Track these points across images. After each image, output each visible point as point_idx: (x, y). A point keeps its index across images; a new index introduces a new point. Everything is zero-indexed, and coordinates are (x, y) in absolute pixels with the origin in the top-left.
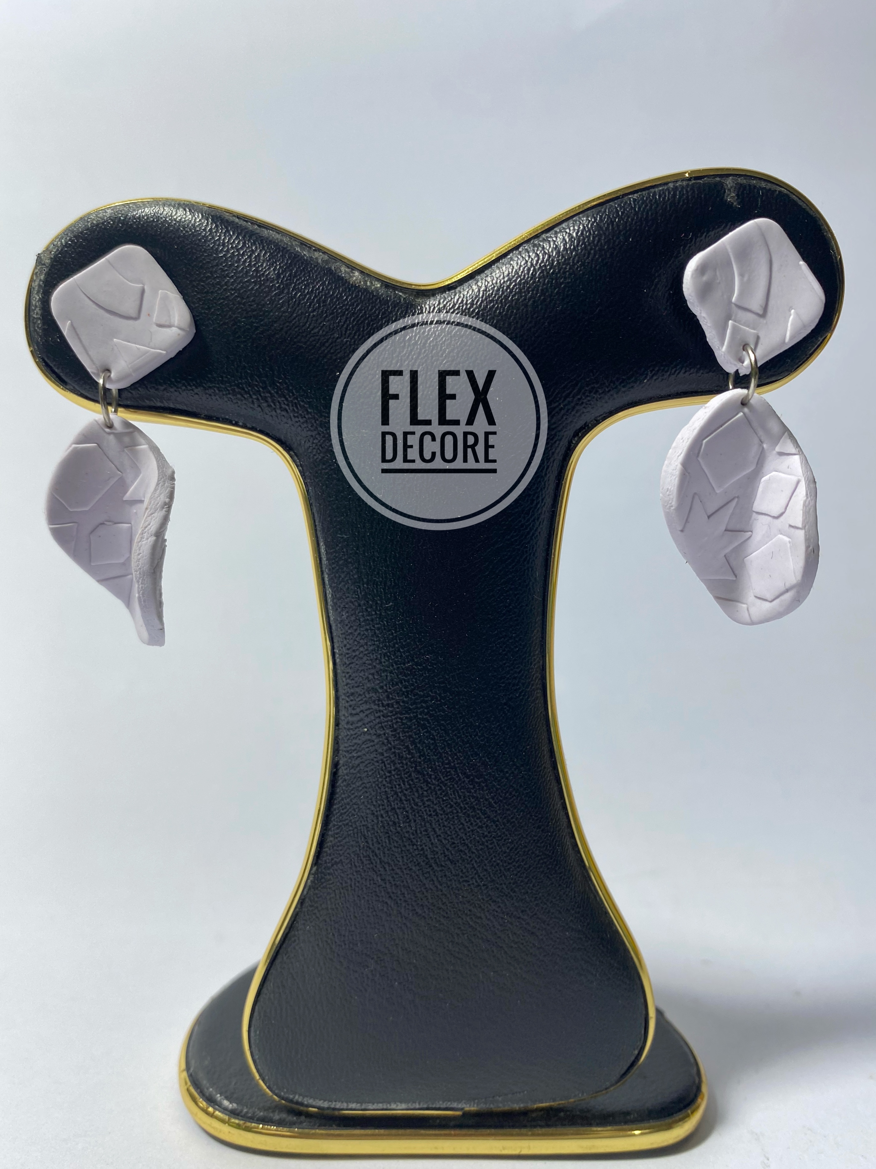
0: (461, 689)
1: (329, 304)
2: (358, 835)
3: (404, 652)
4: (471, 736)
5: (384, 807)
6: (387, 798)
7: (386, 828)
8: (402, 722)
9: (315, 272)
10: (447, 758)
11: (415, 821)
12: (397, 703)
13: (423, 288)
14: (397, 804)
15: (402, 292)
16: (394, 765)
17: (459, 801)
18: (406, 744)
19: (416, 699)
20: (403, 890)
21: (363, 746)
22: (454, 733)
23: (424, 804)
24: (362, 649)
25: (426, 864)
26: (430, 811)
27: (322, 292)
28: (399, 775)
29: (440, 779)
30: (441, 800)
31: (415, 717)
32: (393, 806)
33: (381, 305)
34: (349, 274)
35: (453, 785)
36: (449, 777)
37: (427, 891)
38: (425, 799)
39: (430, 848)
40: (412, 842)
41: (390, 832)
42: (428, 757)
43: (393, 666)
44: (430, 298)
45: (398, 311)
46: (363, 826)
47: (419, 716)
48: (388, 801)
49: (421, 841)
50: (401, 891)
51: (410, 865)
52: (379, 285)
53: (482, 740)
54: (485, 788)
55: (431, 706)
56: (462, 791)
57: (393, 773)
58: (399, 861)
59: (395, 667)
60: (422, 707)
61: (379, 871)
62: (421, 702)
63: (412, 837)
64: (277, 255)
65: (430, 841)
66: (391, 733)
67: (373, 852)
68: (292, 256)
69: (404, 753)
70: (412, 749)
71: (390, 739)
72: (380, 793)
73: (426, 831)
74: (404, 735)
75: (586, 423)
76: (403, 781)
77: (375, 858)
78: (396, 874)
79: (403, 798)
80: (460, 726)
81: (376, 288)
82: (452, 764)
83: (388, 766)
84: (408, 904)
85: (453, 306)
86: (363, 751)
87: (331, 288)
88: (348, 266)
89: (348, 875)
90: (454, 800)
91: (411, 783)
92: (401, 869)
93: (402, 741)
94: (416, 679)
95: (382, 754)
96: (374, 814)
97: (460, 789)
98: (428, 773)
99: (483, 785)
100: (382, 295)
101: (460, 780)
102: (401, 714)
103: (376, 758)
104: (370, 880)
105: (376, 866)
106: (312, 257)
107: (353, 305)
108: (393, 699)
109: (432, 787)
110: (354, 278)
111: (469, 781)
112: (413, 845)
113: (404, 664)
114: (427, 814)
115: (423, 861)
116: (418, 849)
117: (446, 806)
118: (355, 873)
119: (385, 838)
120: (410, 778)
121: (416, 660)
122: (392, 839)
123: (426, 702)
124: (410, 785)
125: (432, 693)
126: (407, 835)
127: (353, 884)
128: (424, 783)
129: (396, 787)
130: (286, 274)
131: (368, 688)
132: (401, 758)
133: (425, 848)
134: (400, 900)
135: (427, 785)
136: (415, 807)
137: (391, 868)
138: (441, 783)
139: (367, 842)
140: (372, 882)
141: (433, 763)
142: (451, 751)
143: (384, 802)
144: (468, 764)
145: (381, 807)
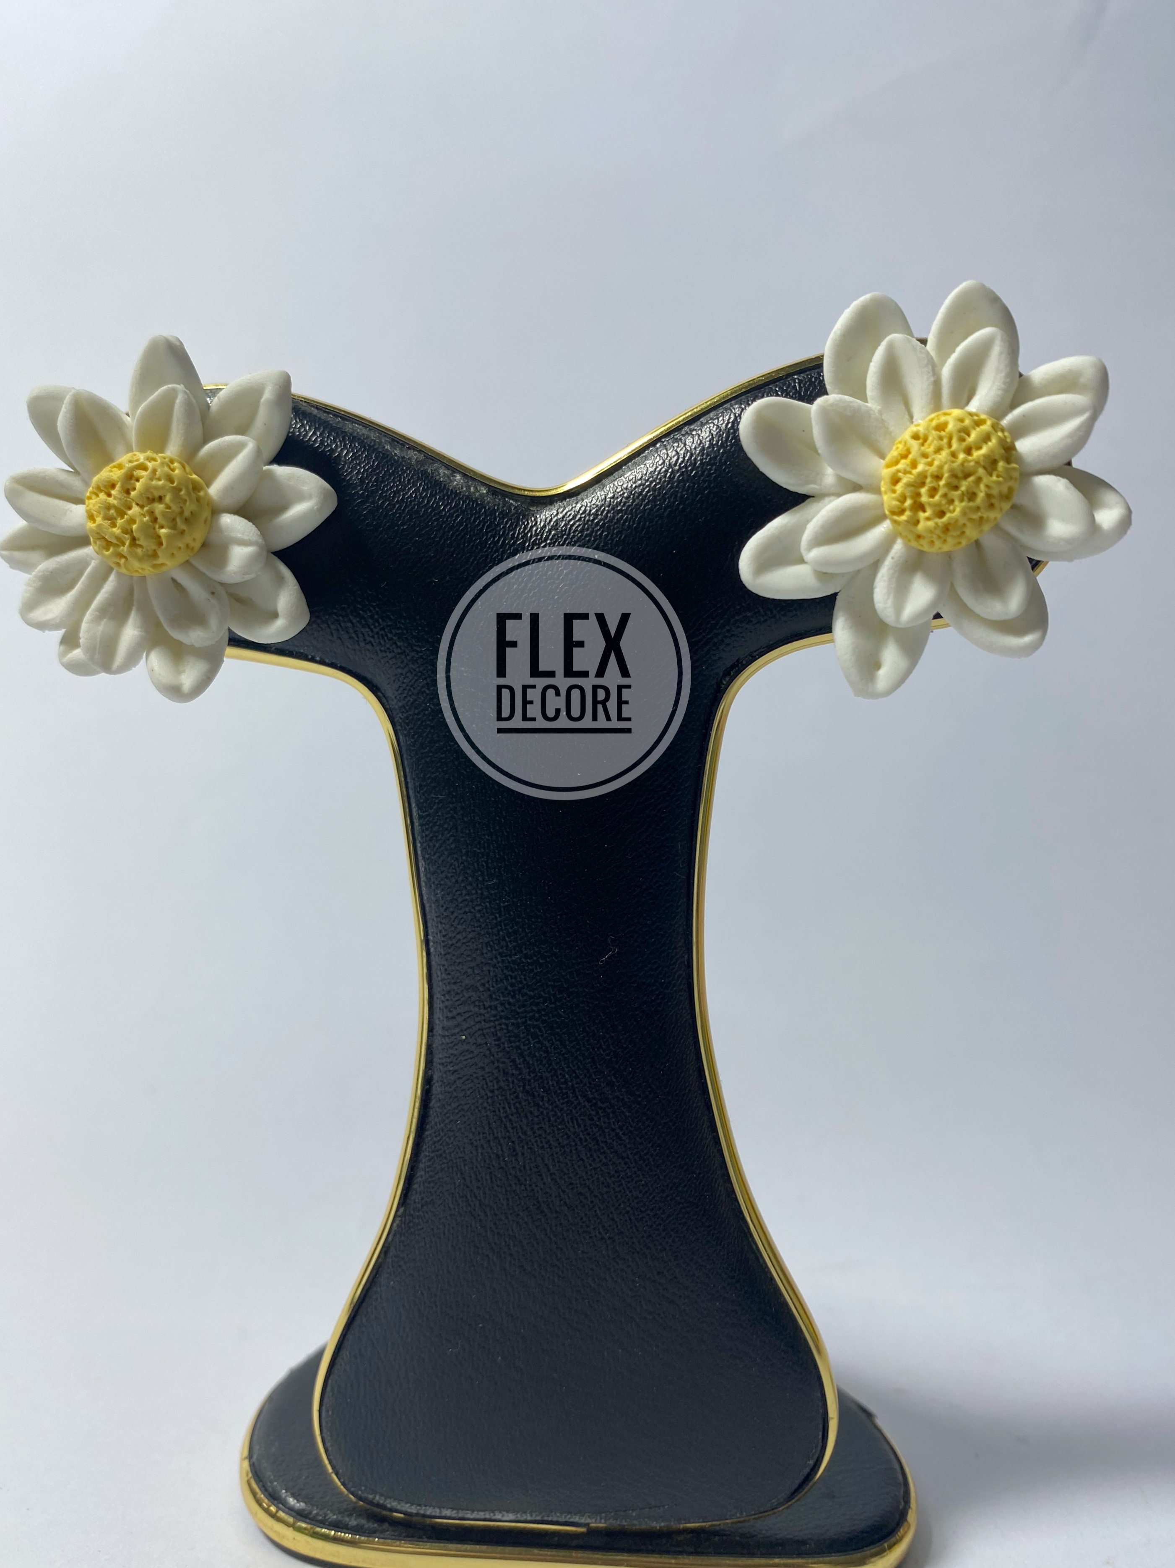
0: (581, 990)
1: (423, 516)
2: (453, 1170)
3: (510, 941)
4: (593, 1049)
5: (485, 1135)
6: (489, 1124)
7: (488, 1161)
8: (507, 1029)
9: (408, 475)
10: (564, 1076)
11: (523, 1154)
12: (502, 1004)
13: (538, 494)
14: (501, 1132)
15: (513, 500)
16: (498, 1082)
17: (577, 1130)
18: (512, 1057)
19: (526, 1001)
20: (507, 1239)
21: (460, 1058)
22: (572, 1045)
23: (534, 1133)
24: (459, 937)
25: (538, 1208)
26: (541, 1142)
27: (414, 500)
28: (504, 1095)
29: (555, 1102)
30: (555, 1129)
31: (523, 1023)
32: (496, 1135)
33: (486, 517)
34: (448, 477)
35: (571, 1111)
36: (566, 1100)
37: (538, 1244)
38: (536, 1127)
39: (541, 1189)
40: (519, 1180)
41: (491, 1167)
42: (539, 1074)
43: (496, 958)
44: (546, 507)
45: (507, 522)
46: (460, 1158)
47: (529, 1022)
48: (490, 1128)
49: (530, 1180)
50: (505, 1242)
51: (516, 1209)
52: (485, 492)
53: (607, 1055)
54: (611, 1115)
55: (544, 1010)
56: (582, 1117)
57: (496, 1092)
58: (503, 1205)
59: (499, 959)
60: (533, 1011)
61: (479, 1215)
62: (531, 1004)
63: (519, 1174)
64: (361, 455)
65: (542, 1179)
66: (493, 1043)
67: (471, 1191)
68: (379, 455)
69: (510, 1068)
70: (520, 1064)
71: (493, 1050)
72: (480, 1118)
73: (537, 1167)
74: (510, 1045)
75: (738, 661)
76: (509, 1103)
77: (474, 1199)
78: (500, 1220)
79: (508, 1124)
80: (579, 1035)
81: (482, 495)
82: (570, 1084)
83: (490, 1084)
84: (514, 1259)
85: (573, 516)
86: (460, 1065)
87: (426, 494)
88: (447, 467)
89: (440, 1219)
90: (572, 1129)
91: (517, 1105)
92: (505, 1213)
93: (508, 1053)
94: (525, 975)
95: (483, 1068)
96: (472, 1144)
97: (580, 1116)
98: (539, 1095)
99: (609, 1111)
100: (489, 503)
101: (579, 1104)
102: (507, 1018)
103: (475, 1073)
104: (467, 1226)
105: (474, 1210)
106: (404, 457)
107: (452, 516)
108: (497, 1000)
109: (545, 1112)
110: (455, 483)
111: (591, 1106)
112: (521, 1185)
113: (511, 957)
114: (538, 1146)
115: (534, 1205)
116: (526, 1189)
117: (562, 1137)
118: (448, 1218)
119: (486, 1174)
120: (516, 1100)
121: (525, 952)
122: (495, 1176)
123: (537, 1004)
124: (516, 1108)
125: (545, 993)
126: (513, 1172)
127: (446, 1231)
128: (534, 1106)
129: (499, 1111)
130: (371, 479)
131: (467, 985)
132: (506, 1073)
133: (536, 1189)
134: (505, 1253)
135: (538, 1110)
136: (523, 1137)
137: (492, 1212)
138: (555, 1107)
139: (464, 1179)
140: (469, 1228)
141: (546, 1082)
142: (568, 1067)
143: (484, 1129)
144: (590, 1084)
145: (481, 1135)
